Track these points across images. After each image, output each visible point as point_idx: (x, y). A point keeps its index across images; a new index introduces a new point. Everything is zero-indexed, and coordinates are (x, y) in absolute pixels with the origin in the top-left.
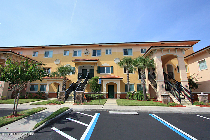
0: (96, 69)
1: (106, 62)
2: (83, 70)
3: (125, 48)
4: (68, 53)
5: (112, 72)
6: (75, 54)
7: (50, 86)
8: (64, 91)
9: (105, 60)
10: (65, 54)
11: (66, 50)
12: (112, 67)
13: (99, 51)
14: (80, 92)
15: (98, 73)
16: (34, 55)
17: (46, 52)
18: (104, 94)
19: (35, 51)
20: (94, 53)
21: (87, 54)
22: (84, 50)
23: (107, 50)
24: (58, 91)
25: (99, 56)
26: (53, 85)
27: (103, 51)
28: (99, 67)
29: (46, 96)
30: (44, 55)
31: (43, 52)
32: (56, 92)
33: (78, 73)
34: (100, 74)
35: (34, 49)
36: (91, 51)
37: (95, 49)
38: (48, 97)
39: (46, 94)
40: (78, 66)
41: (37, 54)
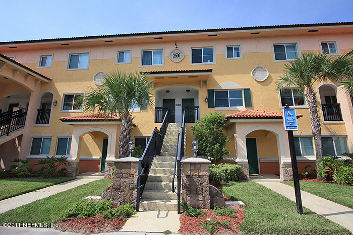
0: (203, 95)
1: (230, 77)
2: (165, 101)
3: (279, 42)
4: (127, 57)
5: (249, 104)
6: (147, 58)
7: (81, 141)
8: (130, 159)
9: (228, 74)
10: (121, 58)
11: (121, 49)
12: (247, 92)
13: (210, 51)
14: (199, 163)
15: (211, 106)
16: (43, 63)
17: (72, 56)
18: (241, 164)
19: (44, 53)
20: (197, 56)
21: (177, 59)
22: (168, 50)
23: (229, 49)
24: (104, 155)
25: (209, 63)
26: (88, 139)
27: (219, 50)
28: (210, 92)
29: (69, 170)
30: (67, 64)
31: (63, 57)
32: (97, 156)
33: (156, 108)
34: (216, 109)
35: (42, 49)
36: (187, 51)
37: (197, 45)
38: (74, 174)
39: (69, 163)
40: (156, 89)
41: (49, 61)
